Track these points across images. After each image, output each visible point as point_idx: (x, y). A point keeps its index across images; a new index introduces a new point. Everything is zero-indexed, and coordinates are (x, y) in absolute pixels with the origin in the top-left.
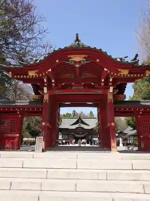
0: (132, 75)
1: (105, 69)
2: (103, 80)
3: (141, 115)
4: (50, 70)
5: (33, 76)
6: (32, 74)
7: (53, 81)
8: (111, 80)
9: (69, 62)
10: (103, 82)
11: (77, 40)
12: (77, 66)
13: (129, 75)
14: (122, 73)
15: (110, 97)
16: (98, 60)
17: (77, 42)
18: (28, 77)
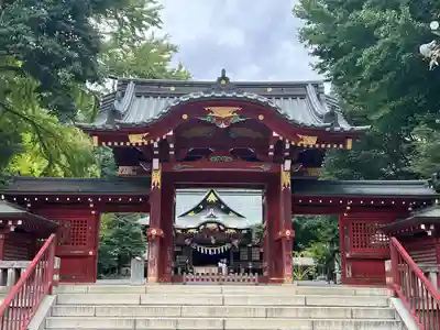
0: (323, 146)
1: (275, 134)
2: (272, 147)
3: (348, 212)
4: (171, 133)
5: (137, 144)
6: (135, 139)
7: (172, 146)
8: (288, 147)
9: (208, 119)
10: (271, 150)
11: (224, 78)
12: (223, 126)
13: (317, 146)
14: (304, 143)
15: (286, 179)
16: (261, 117)
17: (223, 82)
18: (128, 144)
